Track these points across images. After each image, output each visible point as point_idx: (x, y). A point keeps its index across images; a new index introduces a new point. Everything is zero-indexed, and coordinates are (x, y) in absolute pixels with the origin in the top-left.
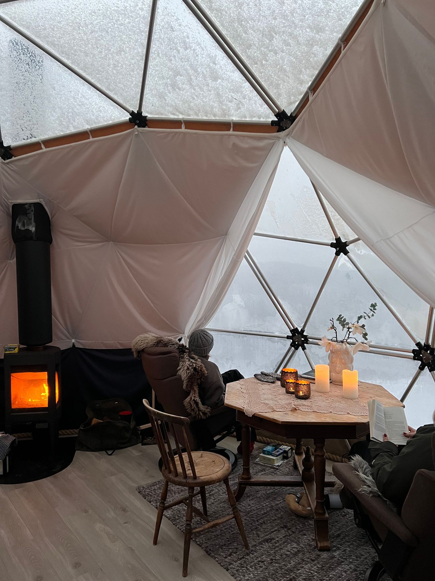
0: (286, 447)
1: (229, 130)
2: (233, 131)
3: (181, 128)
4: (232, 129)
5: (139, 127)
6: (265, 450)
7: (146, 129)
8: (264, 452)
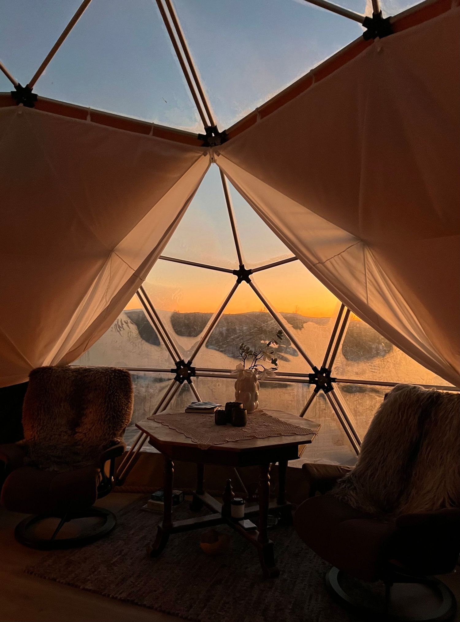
0: (177, 491)
1: (148, 134)
2: (153, 135)
3: (86, 119)
4: (151, 133)
5: (24, 105)
6: (154, 496)
7: (33, 109)
8: (153, 498)
